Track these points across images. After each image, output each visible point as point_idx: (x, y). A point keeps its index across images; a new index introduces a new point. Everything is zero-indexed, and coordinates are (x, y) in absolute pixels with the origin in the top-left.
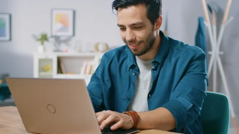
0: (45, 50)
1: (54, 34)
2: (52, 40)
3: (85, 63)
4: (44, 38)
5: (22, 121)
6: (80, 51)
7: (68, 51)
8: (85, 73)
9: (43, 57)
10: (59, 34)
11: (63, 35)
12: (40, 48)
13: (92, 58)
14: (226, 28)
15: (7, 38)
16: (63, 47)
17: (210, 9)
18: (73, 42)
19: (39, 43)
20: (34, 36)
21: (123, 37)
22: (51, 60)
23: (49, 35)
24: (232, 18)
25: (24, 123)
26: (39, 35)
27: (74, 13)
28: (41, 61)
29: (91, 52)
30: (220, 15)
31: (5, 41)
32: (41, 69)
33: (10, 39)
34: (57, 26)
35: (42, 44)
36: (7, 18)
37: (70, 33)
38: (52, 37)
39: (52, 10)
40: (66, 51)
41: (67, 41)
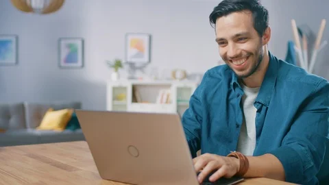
0: (119, 77)
1: (129, 60)
2: (126, 67)
3: (161, 92)
4: (118, 65)
5: (94, 163)
6: (156, 79)
7: (144, 78)
8: (161, 102)
9: (117, 85)
10: (133, 60)
11: (138, 61)
12: (114, 75)
13: (169, 86)
14: (318, 54)
15: (79, 64)
16: (138, 74)
17: (300, 32)
18: (149, 68)
19: (113, 69)
20: (108, 63)
21: (223, 53)
22: (125, 89)
23: (123, 61)
24: (325, 43)
25: (97, 165)
26: (112, 61)
27: (150, 38)
28: (114, 89)
29: (168, 79)
30: (311, 40)
31: (76, 68)
32: (115, 98)
33: (83, 66)
34: (132, 52)
35: (116, 71)
36: (79, 43)
37: (146, 59)
38: (127, 63)
39: (126, 35)
40: (141, 79)
41: (142, 68)
